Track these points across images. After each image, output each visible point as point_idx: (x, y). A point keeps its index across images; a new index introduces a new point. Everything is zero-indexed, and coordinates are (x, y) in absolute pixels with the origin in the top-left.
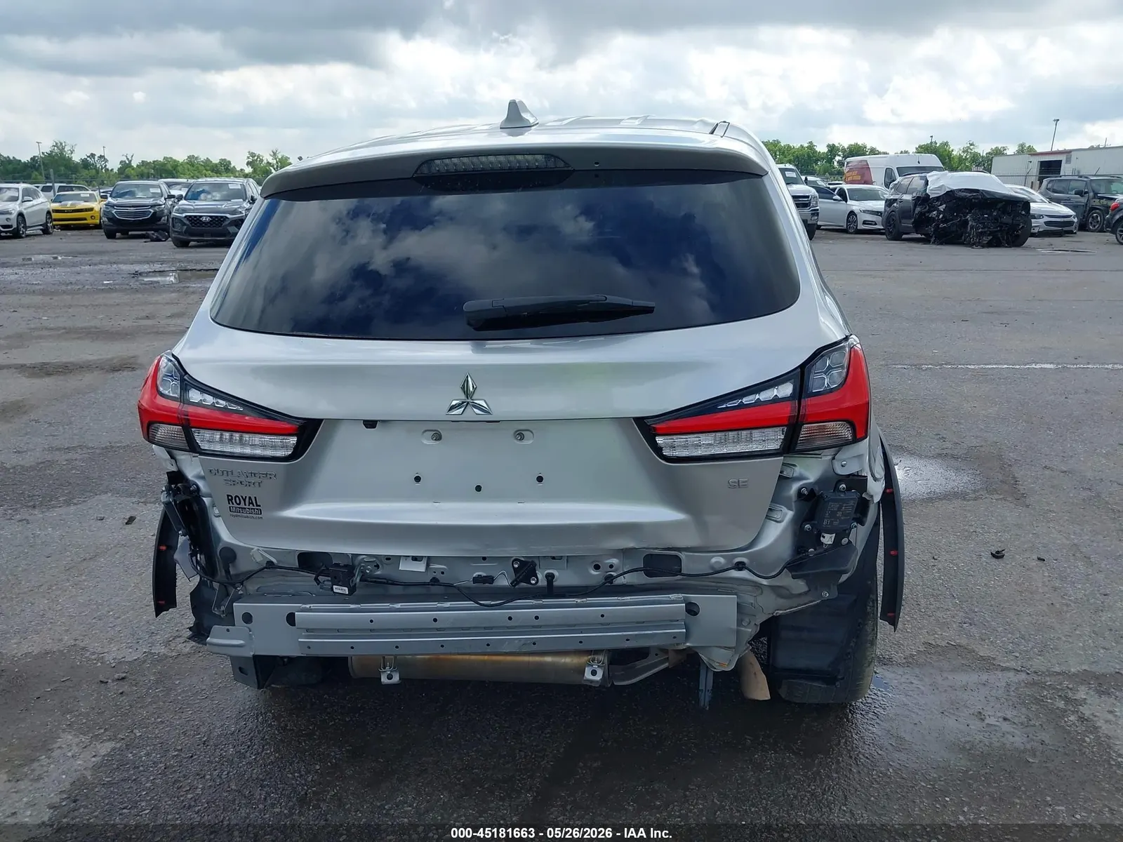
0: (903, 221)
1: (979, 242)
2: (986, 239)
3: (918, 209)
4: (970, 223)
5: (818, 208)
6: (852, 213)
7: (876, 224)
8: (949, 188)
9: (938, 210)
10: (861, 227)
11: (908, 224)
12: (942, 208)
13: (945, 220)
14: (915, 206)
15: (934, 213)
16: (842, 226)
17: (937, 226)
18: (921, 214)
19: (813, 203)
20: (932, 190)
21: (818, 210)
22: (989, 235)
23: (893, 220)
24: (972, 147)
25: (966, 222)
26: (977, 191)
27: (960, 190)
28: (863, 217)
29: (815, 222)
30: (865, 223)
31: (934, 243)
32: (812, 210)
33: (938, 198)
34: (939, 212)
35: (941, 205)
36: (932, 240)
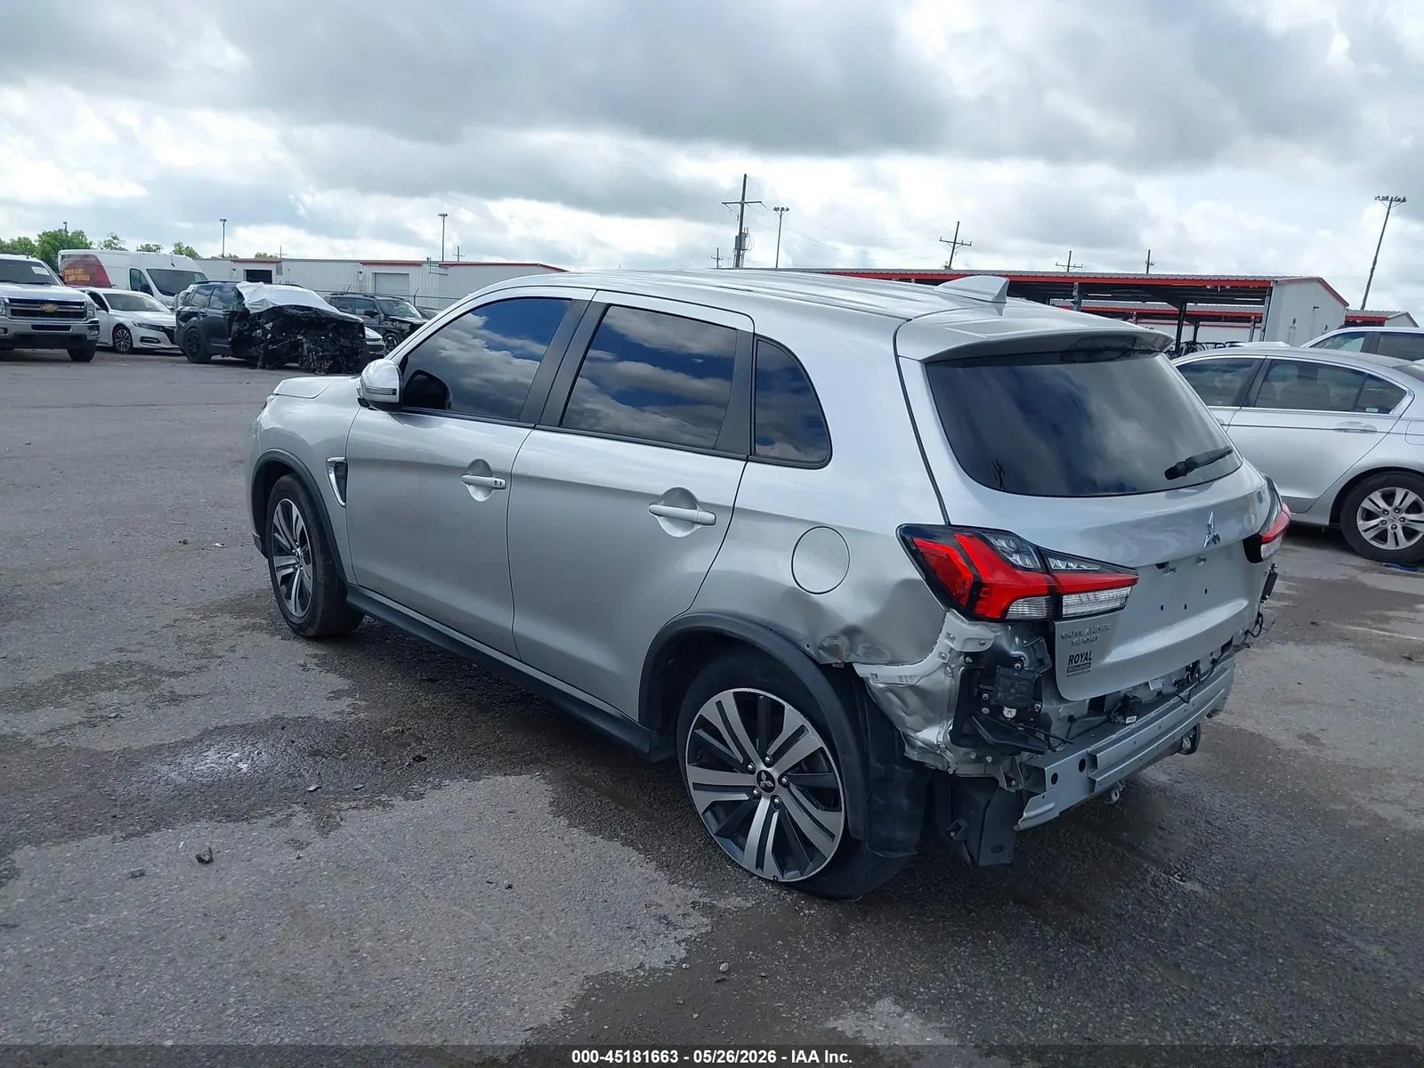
0: (212, 339)
1: (320, 368)
2: (327, 365)
3: (235, 327)
4: (306, 346)
5: (96, 319)
6: (120, 327)
7: (159, 342)
8: (273, 304)
9: (264, 329)
10: (137, 344)
11: (224, 344)
12: (268, 326)
13: (274, 341)
14: (231, 322)
15: (258, 331)
16: (106, 343)
17: (266, 347)
18: (240, 332)
19: (89, 313)
20: (251, 304)
21: (97, 322)
22: (330, 360)
23: (195, 338)
24: (115, 241)
25: (299, 344)
26: (309, 309)
27: (290, 306)
28: (138, 333)
29: (94, 338)
30: (143, 339)
31: (263, 367)
32: (91, 322)
33: (260, 315)
34: (265, 332)
35: (267, 323)
36: (260, 364)
